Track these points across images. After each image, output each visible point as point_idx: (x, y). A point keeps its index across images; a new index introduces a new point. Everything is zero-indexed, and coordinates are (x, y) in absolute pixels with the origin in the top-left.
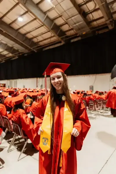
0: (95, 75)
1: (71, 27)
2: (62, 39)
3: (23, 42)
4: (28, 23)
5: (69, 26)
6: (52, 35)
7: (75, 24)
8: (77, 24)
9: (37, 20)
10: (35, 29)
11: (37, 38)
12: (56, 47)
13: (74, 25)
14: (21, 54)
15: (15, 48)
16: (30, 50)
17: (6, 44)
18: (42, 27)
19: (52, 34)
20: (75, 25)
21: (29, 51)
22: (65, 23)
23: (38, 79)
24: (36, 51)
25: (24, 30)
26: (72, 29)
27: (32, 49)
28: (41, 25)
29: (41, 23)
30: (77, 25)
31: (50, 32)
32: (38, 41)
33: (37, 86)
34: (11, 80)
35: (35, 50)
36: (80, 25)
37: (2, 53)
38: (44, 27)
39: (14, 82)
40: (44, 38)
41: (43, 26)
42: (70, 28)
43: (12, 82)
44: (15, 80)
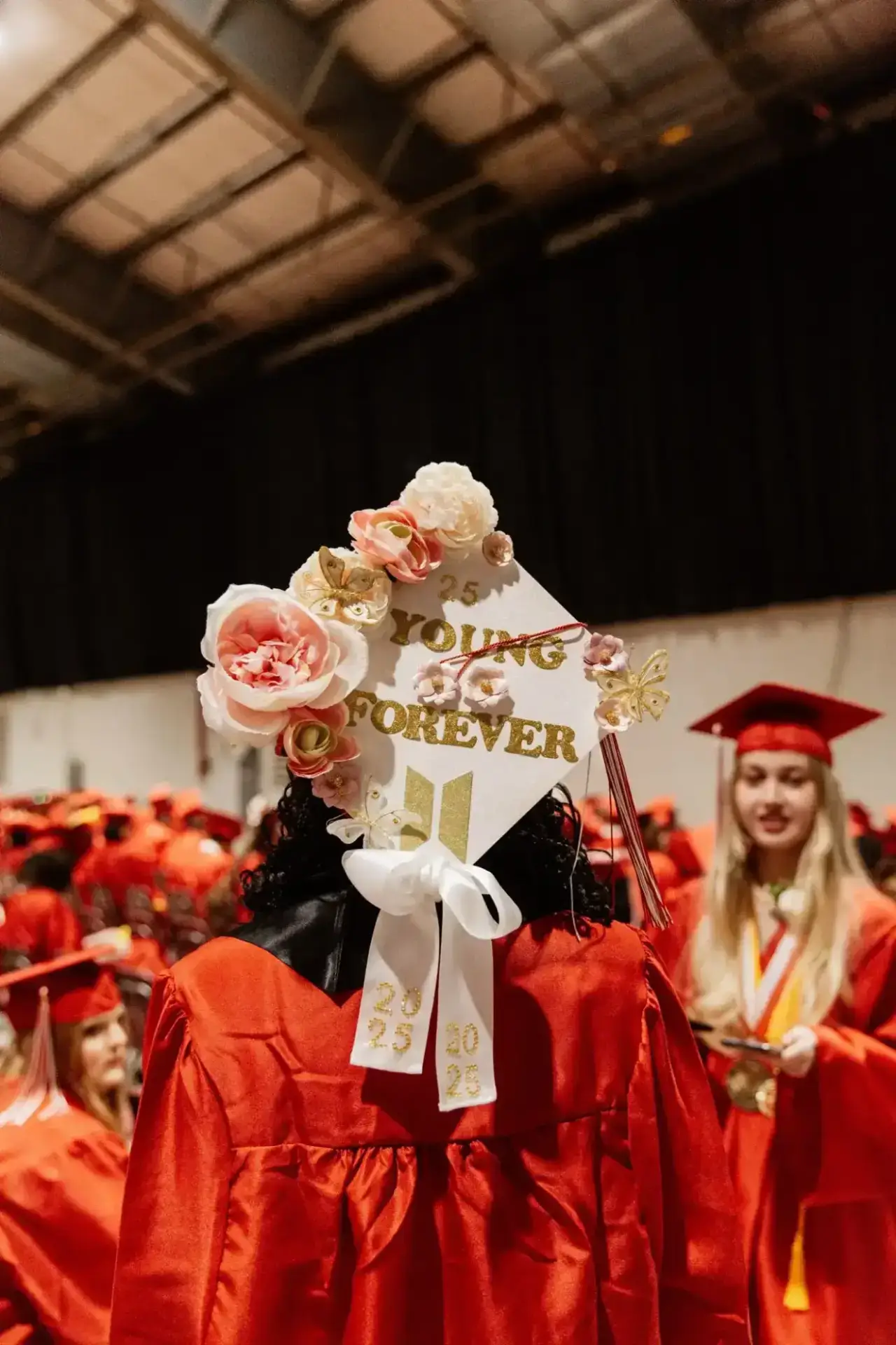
0: (835, 608)
1: (526, 92)
2: (439, 222)
3: (36, 286)
4: (67, 79)
5: (511, 81)
6: (342, 199)
7: (566, 32)
8: (593, 39)
9: (155, 32)
10: (144, 141)
11: (187, 238)
12: (387, 329)
13: (551, 47)
14: (35, 429)
16: (119, 374)
18: (222, 116)
19: (328, 185)
20: (566, 54)
21: (115, 393)
22: (463, 45)
24: (182, 387)
25: (39, 158)
26: (547, 114)
27: (135, 359)
28: (204, 85)
29: (203, 71)
30: (587, 58)
31: (318, 162)
32: (203, 274)
33: (205, 767)
35: (165, 375)
36: (621, 43)
38: (239, 112)
40: (266, 244)
41: (221, 97)
42: (522, 107)
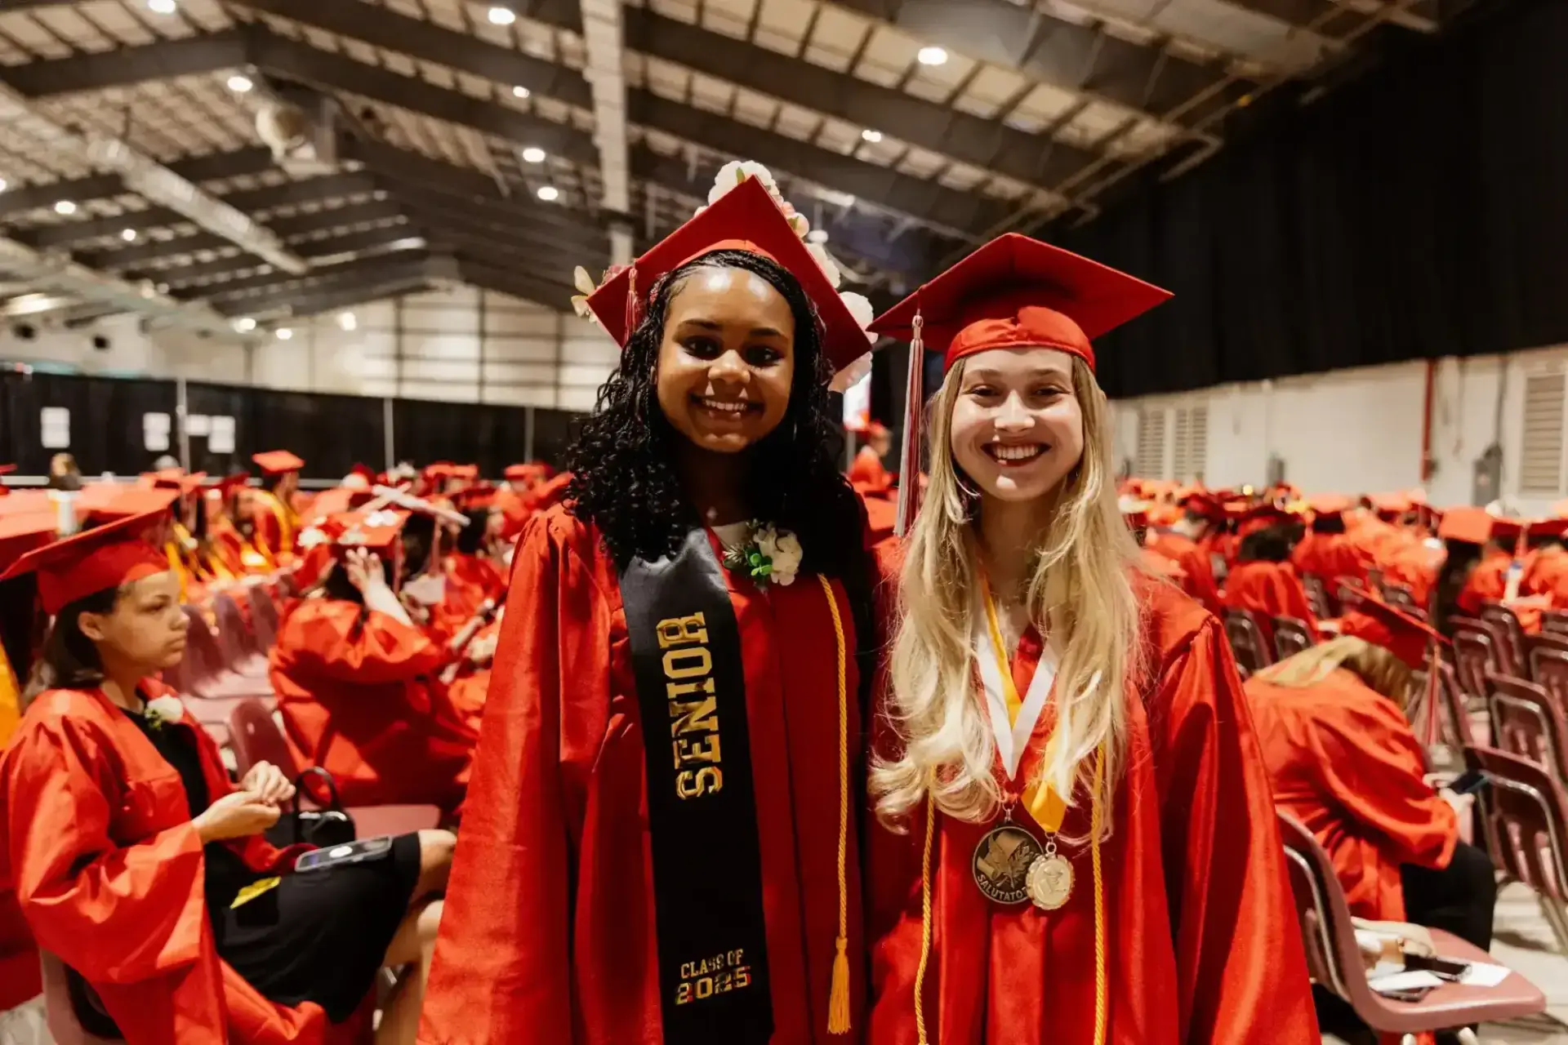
14: (1244, 101)
15: (1182, 46)
17: (1098, 25)
23: (1449, 367)
33: (1429, 469)
34: (1152, 404)
37: (1070, 132)
39: (1181, 416)
43: (1160, 419)
44: (1188, 401)
